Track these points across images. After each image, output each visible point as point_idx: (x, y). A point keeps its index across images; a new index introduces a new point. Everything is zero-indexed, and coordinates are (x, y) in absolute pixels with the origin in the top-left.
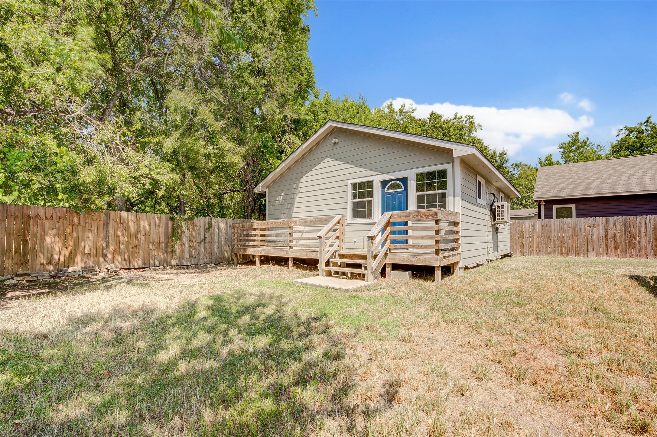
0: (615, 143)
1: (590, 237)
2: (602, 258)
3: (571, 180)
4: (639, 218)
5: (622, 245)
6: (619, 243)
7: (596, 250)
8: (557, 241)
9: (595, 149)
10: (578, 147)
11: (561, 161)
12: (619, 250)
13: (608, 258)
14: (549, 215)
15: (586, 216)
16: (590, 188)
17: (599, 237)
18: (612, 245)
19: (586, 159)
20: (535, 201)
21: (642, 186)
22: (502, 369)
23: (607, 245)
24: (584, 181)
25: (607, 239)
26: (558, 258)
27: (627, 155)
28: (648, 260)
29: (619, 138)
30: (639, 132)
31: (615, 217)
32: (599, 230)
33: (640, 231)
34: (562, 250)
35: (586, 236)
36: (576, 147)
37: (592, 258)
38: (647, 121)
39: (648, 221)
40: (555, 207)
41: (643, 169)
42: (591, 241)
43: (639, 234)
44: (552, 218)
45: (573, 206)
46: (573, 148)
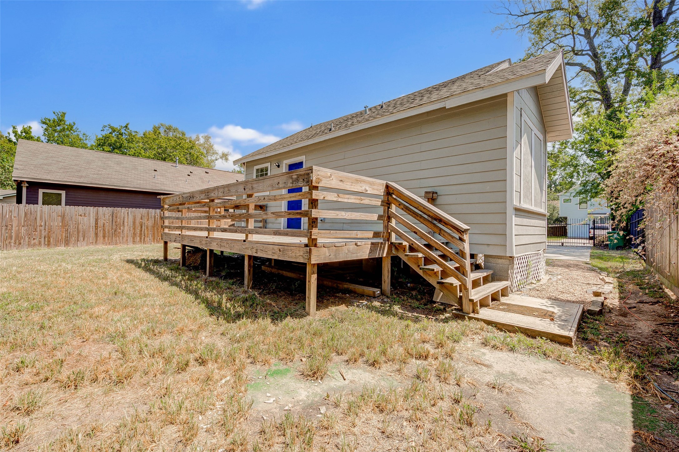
0: (100, 137)
1: (80, 226)
2: (92, 247)
3: (61, 163)
4: (124, 210)
5: (109, 234)
6: (107, 232)
7: (86, 239)
8: (43, 231)
9: (81, 136)
10: (64, 128)
11: (43, 138)
12: (106, 238)
13: (97, 246)
14: (32, 200)
15: (78, 204)
16: (81, 177)
17: (89, 227)
18: (101, 234)
19: (72, 145)
20: (15, 180)
21: (125, 182)
22: (53, 386)
23: (96, 234)
24: (75, 167)
25: (96, 229)
26: (44, 250)
27: (109, 151)
28: (129, 246)
29: (104, 133)
30: (120, 134)
31: (104, 208)
32: (89, 220)
33: (123, 222)
34: (49, 241)
35: (77, 226)
36: (61, 127)
37: (83, 247)
38: (126, 127)
39: (129, 213)
40: (41, 191)
41: (126, 167)
42: (81, 230)
43: (123, 224)
44: (37, 204)
45: (63, 193)
46: (58, 128)
